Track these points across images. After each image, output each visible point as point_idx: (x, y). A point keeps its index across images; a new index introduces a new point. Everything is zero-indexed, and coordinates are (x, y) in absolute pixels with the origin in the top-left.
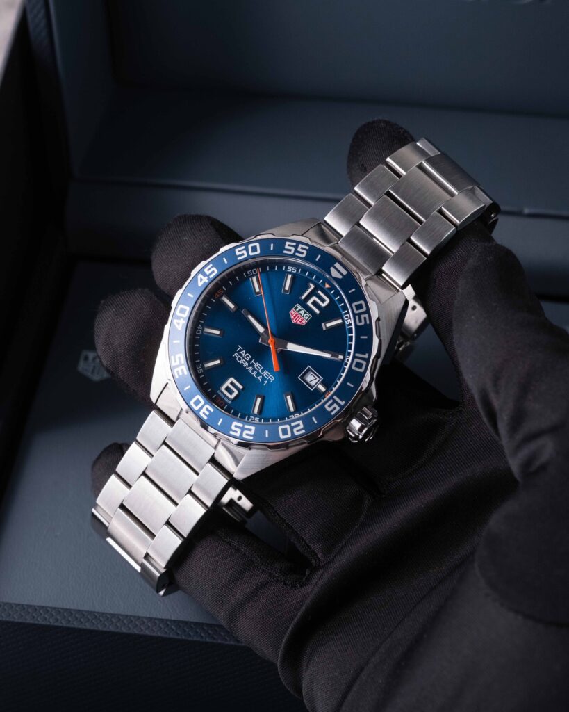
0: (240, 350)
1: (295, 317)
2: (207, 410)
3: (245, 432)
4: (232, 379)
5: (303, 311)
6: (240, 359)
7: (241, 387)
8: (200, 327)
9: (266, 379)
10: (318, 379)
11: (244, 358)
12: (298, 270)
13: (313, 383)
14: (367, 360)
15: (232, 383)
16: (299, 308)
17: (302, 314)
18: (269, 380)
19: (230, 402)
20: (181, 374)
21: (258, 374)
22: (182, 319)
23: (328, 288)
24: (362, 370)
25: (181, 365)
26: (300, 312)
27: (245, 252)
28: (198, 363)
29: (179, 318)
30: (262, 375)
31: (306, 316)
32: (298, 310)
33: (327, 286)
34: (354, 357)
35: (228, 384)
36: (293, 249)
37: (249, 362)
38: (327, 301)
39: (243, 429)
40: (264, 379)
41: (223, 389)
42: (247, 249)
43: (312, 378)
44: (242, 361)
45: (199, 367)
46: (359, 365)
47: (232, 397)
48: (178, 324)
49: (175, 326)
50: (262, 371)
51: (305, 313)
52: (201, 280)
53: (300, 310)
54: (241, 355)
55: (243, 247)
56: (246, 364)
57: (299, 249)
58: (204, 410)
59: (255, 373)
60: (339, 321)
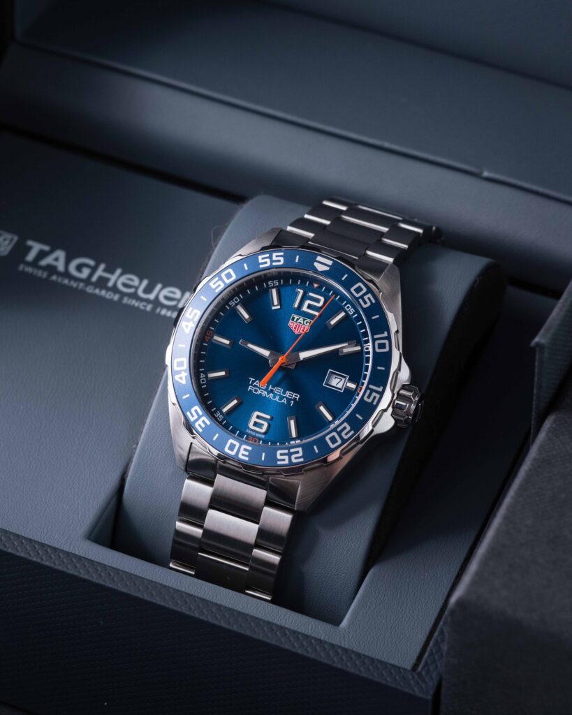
0: (253, 382)
1: (295, 328)
2: (245, 450)
3: (293, 457)
4: (257, 413)
5: (302, 319)
6: (256, 391)
7: (268, 417)
8: (202, 376)
9: (291, 400)
10: (343, 379)
11: (260, 388)
12: (279, 282)
13: (340, 386)
14: (389, 338)
15: (258, 417)
16: (296, 317)
17: (302, 322)
18: (295, 399)
19: (263, 436)
20: (203, 426)
21: (281, 398)
22: (183, 373)
23: (317, 287)
24: (387, 350)
25: (199, 417)
26: (299, 321)
27: (220, 282)
28: (215, 412)
29: (179, 372)
30: (286, 397)
31: (307, 323)
32: (295, 320)
33: (316, 285)
34: (374, 340)
35: (254, 419)
36: (268, 260)
37: (266, 390)
38: (322, 299)
39: (290, 454)
40: (289, 400)
41: (251, 425)
42: (221, 279)
43: (338, 380)
44: (259, 392)
45: (218, 414)
46: (382, 346)
47: (264, 430)
48: (181, 378)
49: (178, 382)
50: (284, 393)
51: (304, 320)
52: (187, 326)
53: (298, 319)
54: (255, 386)
55: (217, 279)
56: (265, 393)
57: (274, 258)
58: (242, 452)
59: (278, 397)
60: (342, 314)
